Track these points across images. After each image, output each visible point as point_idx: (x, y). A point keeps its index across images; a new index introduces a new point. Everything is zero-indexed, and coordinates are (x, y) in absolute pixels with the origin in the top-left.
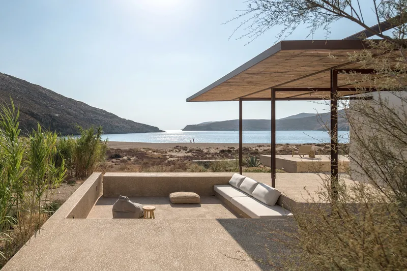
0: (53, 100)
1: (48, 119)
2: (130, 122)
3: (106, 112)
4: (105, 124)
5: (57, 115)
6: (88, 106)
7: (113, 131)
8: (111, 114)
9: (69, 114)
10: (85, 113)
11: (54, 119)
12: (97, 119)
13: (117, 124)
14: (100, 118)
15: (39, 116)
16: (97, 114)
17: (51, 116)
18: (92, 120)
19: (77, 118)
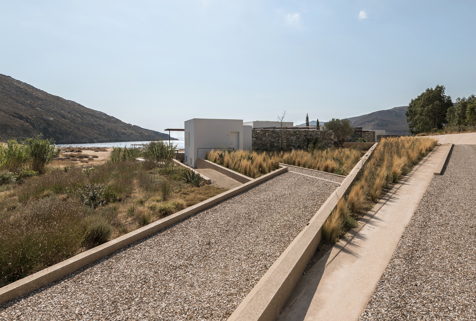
0: (38, 98)
1: (41, 124)
2: (136, 128)
3: (106, 115)
4: (109, 130)
5: (52, 119)
6: (83, 107)
7: (120, 139)
8: (112, 117)
9: (63, 117)
10: (83, 117)
11: (49, 124)
12: (98, 125)
13: (123, 131)
14: (102, 122)
15: (30, 119)
16: (97, 117)
17: (45, 120)
18: (93, 125)
19: (74, 122)
